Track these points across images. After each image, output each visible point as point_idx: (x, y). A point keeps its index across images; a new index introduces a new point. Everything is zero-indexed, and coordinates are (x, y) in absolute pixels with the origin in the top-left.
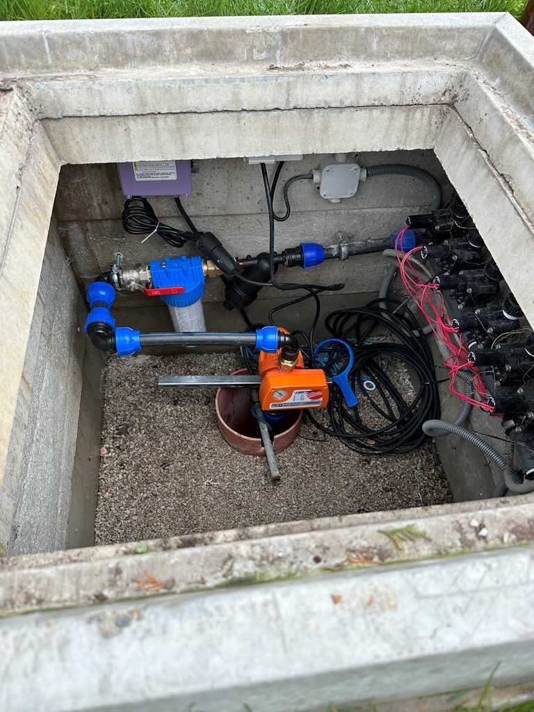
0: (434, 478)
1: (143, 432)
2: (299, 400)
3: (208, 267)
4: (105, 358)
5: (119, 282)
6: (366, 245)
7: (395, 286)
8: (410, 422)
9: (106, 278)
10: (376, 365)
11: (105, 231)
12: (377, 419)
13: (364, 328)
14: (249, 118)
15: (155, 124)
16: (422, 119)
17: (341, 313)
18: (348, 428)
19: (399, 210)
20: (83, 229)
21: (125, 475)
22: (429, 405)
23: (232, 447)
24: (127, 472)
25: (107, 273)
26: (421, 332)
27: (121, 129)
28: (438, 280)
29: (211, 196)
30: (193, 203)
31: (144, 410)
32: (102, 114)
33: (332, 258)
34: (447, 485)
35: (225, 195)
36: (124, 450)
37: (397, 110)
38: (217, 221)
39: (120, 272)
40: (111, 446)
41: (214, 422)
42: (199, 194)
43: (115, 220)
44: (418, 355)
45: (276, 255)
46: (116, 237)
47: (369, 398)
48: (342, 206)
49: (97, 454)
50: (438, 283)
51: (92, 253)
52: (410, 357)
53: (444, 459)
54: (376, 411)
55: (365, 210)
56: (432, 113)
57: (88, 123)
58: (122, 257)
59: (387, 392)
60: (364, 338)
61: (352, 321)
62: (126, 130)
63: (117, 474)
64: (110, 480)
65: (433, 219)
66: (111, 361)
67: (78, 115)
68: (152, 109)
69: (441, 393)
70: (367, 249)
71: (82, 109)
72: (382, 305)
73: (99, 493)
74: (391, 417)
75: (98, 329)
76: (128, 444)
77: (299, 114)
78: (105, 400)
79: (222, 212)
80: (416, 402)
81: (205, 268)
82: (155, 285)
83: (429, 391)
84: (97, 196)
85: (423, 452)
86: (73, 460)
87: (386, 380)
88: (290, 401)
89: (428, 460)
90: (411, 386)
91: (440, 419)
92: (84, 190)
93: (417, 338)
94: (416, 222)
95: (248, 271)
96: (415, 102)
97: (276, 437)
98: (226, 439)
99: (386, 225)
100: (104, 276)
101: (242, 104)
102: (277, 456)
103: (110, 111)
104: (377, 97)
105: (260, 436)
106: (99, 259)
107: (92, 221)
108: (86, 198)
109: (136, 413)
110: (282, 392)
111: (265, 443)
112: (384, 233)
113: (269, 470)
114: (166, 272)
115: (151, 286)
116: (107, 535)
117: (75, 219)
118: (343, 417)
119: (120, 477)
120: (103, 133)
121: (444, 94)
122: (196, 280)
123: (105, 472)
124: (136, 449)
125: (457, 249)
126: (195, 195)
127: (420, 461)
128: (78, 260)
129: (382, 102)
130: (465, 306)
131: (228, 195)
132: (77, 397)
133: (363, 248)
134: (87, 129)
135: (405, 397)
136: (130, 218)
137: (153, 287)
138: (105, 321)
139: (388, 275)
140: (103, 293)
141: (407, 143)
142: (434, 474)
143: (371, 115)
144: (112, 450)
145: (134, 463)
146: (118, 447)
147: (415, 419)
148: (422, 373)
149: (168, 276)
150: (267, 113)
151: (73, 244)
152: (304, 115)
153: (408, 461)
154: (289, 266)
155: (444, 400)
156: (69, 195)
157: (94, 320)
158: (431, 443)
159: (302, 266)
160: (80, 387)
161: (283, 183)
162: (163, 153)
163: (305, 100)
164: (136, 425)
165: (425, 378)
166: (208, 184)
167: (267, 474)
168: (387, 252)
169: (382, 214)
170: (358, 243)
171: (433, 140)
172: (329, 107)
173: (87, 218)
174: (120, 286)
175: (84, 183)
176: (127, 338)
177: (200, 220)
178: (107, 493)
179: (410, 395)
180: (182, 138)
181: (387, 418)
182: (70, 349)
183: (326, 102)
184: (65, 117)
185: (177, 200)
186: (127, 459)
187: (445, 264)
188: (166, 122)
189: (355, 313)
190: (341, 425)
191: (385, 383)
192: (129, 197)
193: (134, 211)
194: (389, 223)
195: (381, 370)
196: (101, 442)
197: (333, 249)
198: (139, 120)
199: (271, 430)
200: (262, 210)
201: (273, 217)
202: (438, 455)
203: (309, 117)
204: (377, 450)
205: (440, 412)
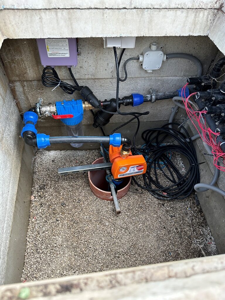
0: (197, 212)
1: (52, 188)
2: (133, 171)
3: (86, 105)
4: (34, 152)
5: (40, 112)
6: (164, 95)
7: (176, 117)
8: (184, 184)
9: (33, 110)
10: (166, 156)
11: (33, 86)
12: (167, 183)
13: (160, 138)
14: (109, 13)
15: (57, 15)
16: (203, 17)
17: (150, 131)
18: (153, 187)
19: (181, 78)
20: (22, 85)
21: (43, 210)
22: (194, 175)
23: (96, 196)
24: (44, 209)
25: (34, 108)
26: (190, 139)
27: (37, 18)
28: (207, 109)
29: (87, 68)
30: (78, 72)
31: (53, 177)
32: (26, 8)
33: (147, 101)
34: (203, 215)
35: (94, 68)
36: (42, 197)
37: (190, 11)
38: (90, 82)
39: (41, 107)
40: (36, 195)
41: (87, 184)
42: (81, 67)
43: (38, 80)
44: (188, 150)
45: (120, 100)
46: (39, 90)
47: (163, 172)
48: (153, 75)
49: (28, 199)
50: (206, 110)
51: (27, 98)
52: (184, 151)
53: (202, 202)
54: (167, 179)
55: (164, 78)
56: (209, 14)
57: (18, 13)
58: (42, 100)
59: (172, 169)
60: (160, 144)
61: (155, 135)
62: (40, 18)
63: (39, 209)
64: (35, 212)
65: (201, 79)
66: (37, 154)
67: (12, 8)
68: (55, 5)
69: (201, 170)
70: (165, 97)
71: (14, 4)
72: (170, 126)
73: (29, 219)
74: (174, 181)
75: (28, 135)
76: (44, 194)
77: (137, 12)
78: (34, 173)
79: (93, 77)
80: (187, 174)
81: (84, 106)
82: (58, 114)
83: (194, 169)
84: (29, 68)
85: (191, 199)
86: (14, 203)
87: (171, 163)
88: (128, 172)
89: (193, 203)
90: (183, 166)
91: (199, 183)
92: (22, 64)
93: (188, 142)
94: (192, 81)
95: (105, 107)
96: (200, 7)
97: (118, 191)
98: (94, 192)
99: (174, 86)
100: (33, 109)
101: (105, 4)
102: (119, 200)
103: (31, 6)
104: (180, 3)
105: (110, 190)
106: (31, 102)
107: (27, 81)
108: (23, 68)
109: (49, 179)
110: (124, 168)
111: (113, 194)
112: (173, 90)
113: (115, 208)
114: (64, 107)
115: (56, 114)
116: (33, 241)
117: (18, 80)
118: (151, 181)
119: (41, 211)
120: (27, 20)
121: (216, 3)
122: (79, 112)
123: (33, 208)
124: (49, 197)
125: (215, 94)
126: (79, 68)
127: (189, 203)
128: (20, 102)
129: (182, 6)
130: (220, 123)
131: (96, 68)
132: (18, 170)
133: (163, 97)
134: (18, 17)
135: (180, 172)
136: (46, 78)
137: (57, 114)
138: (32, 130)
139: (174, 111)
140: (32, 117)
141: (194, 31)
142: (196, 210)
143: (176, 14)
144: (37, 197)
145: (47, 204)
146: (40, 196)
147: (187, 183)
148: (191, 159)
149: (64, 109)
150: (119, 10)
151: (17, 93)
152: (139, 12)
153: (183, 203)
154: (126, 105)
155: (202, 173)
156: (15, 66)
157: (26, 130)
158: (195, 194)
159: (133, 105)
160: (20, 165)
161: (124, 62)
162: (61, 33)
163: (140, 3)
164: (49, 185)
165: (192, 162)
166: (86, 62)
167: (114, 210)
168: (175, 98)
169: (172, 80)
170: (160, 94)
171: (208, 30)
172: (154, 8)
173: (24, 79)
174: (41, 114)
175: (22, 60)
176: (43, 139)
177: (81, 81)
178: (34, 219)
179: (183, 171)
180: (71, 24)
181: (172, 182)
182: (14, 146)
183: (152, 5)
184: (5, 9)
185: (70, 69)
186: (44, 202)
187: (208, 102)
188: (62, 14)
189: (157, 130)
190: (150, 185)
191: (171, 165)
192: (45, 66)
193: (48, 75)
194: (175, 85)
195: (168, 159)
196: (32, 193)
197: (148, 97)
198: (47, 12)
199: (115, 188)
200: (113, 76)
201: (119, 80)
202: (198, 200)
203: (142, 14)
204: (168, 198)
205: (200, 179)
